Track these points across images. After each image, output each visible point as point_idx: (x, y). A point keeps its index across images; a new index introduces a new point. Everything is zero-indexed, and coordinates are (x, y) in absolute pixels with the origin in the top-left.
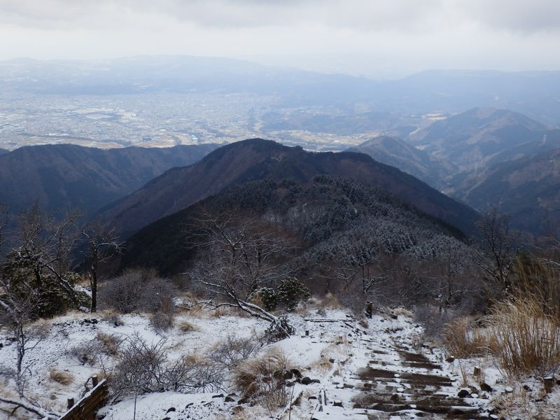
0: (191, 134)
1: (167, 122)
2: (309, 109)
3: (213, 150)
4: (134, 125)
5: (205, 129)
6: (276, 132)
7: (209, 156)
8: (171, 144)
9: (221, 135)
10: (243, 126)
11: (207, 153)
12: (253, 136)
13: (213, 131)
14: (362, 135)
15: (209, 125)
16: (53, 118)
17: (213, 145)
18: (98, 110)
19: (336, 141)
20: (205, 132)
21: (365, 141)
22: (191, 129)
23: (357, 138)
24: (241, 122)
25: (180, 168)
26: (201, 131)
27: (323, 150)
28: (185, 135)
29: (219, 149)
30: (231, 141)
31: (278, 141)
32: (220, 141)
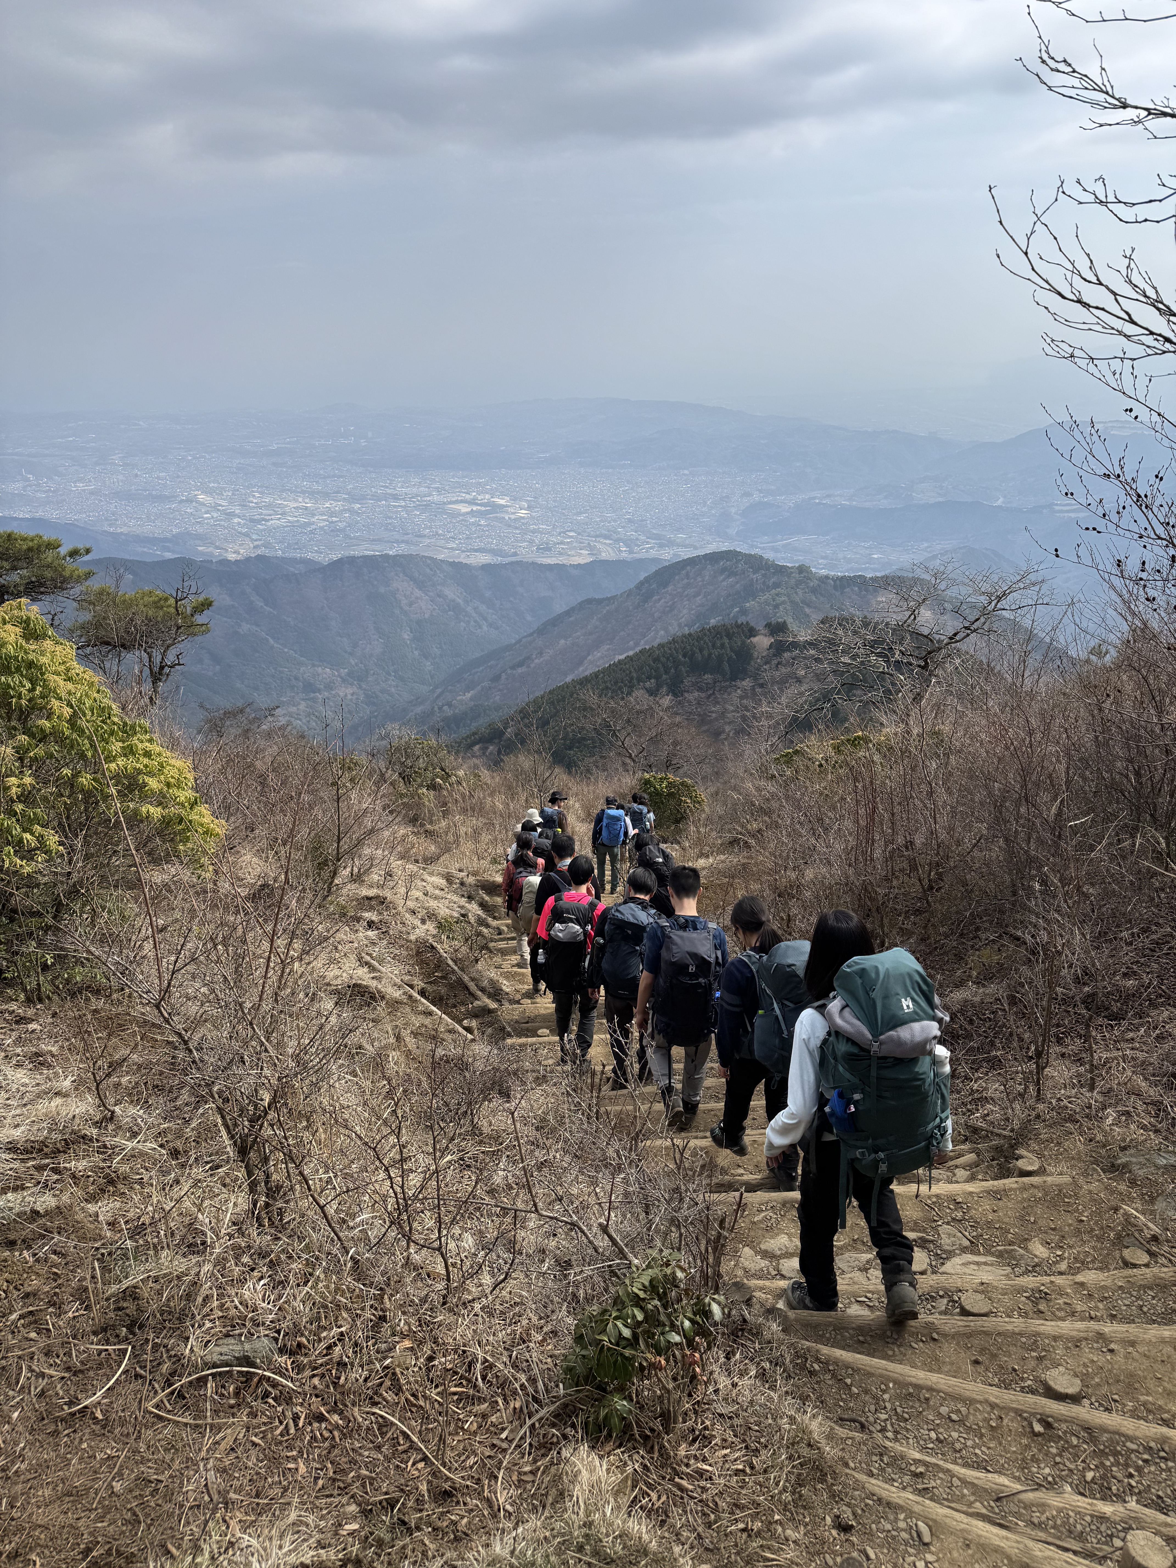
0: (618, 540)
1: (579, 518)
2: (829, 496)
3: (653, 569)
5: (642, 532)
7: (647, 580)
8: (583, 558)
9: (671, 543)
10: (709, 528)
12: (725, 546)
13: (657, 537)
15: (650, 526)
17: (655, 560)
19: (876, 556)
20: (642, 537)
22: (619, 532)
24: (706, 521)
25: (600, 602)
26: (635, 535)
27: (847, 571)
28: (608, 541)
29: (664, 567)
31: (769, 555)
32: (668, 555)
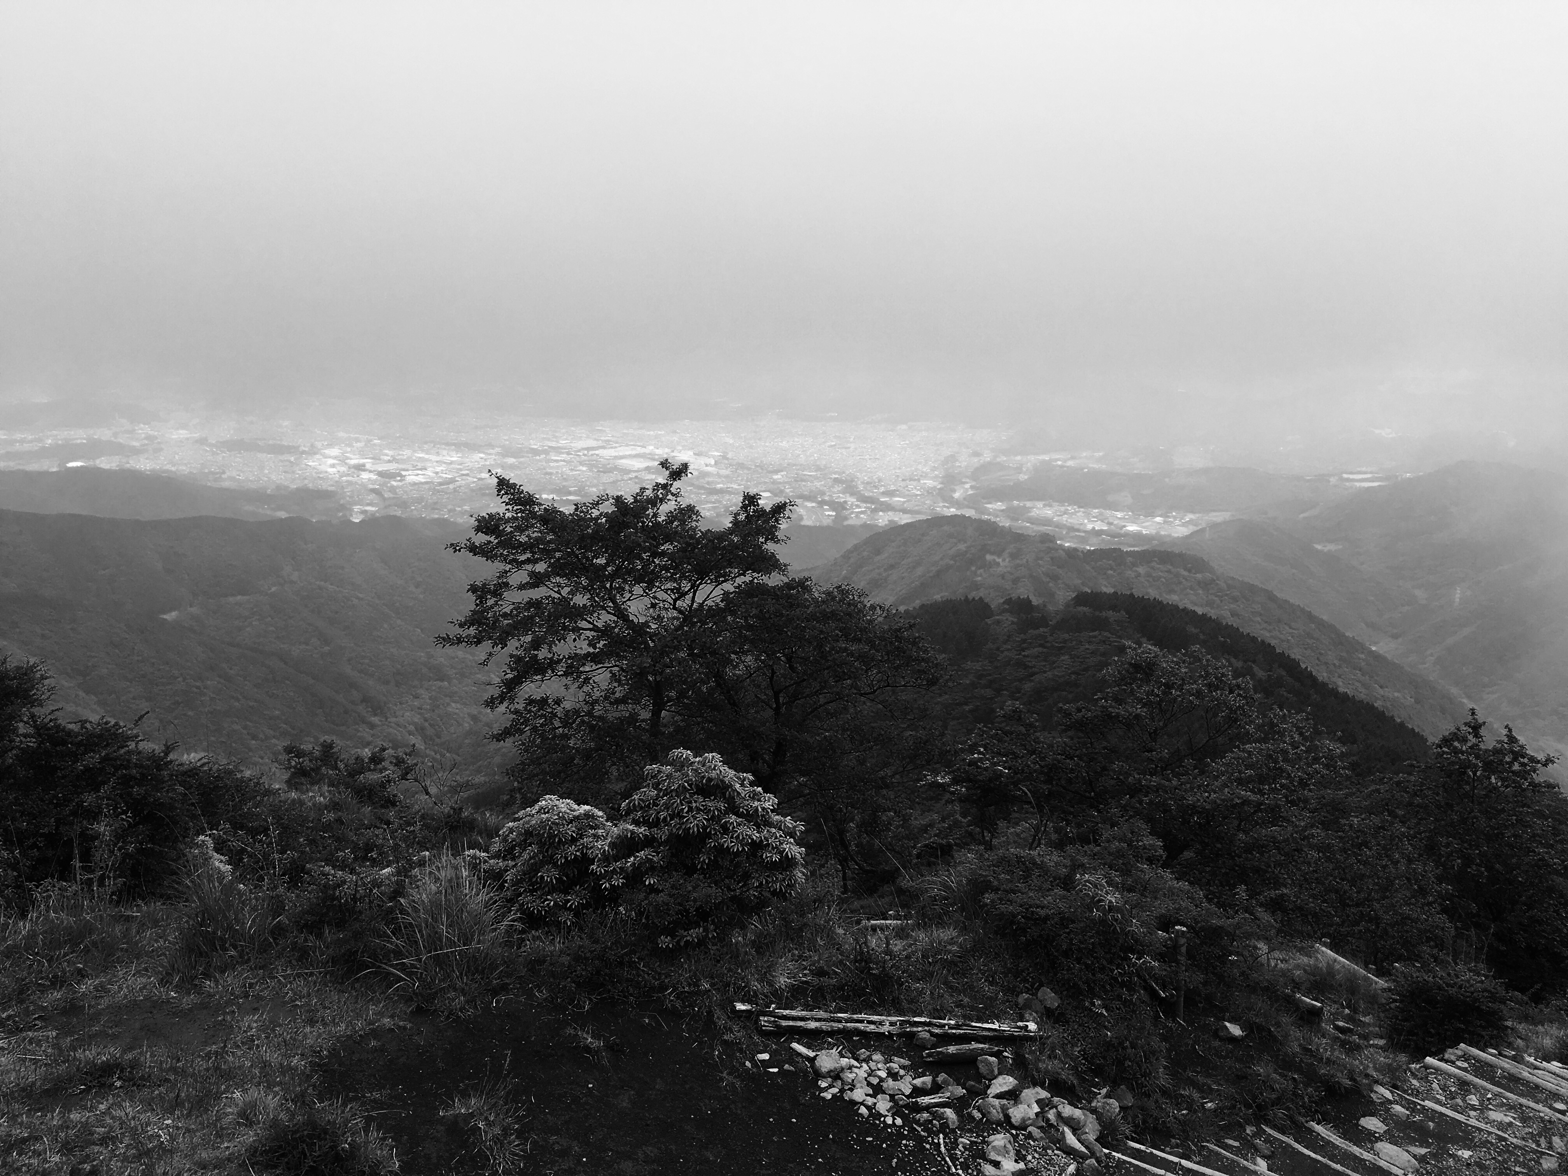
0: (821, 503)
1: (775, 477)
2: (1073, 458)
3: (864, 536)
4: (708, 483)
5: (852, 494)
6: (999, 505)
9: (888, 507)
10: (929, 492)
11: (850, 543)
13: (869, 500)
14: (1189, 517)
15: (861, 488)
16: (552, 464)
17: (866, 527)
18: (639, 450)
19: (1132, 528)
20: (851, 500)
21: (1196, 528)
22: (823, 493)
23: (1177, 522)
24: (930, 483)
26: (842, 498)
29: (878, 534)
30: (904, 519)
31: (1006, 522)
32: (883, 520)
